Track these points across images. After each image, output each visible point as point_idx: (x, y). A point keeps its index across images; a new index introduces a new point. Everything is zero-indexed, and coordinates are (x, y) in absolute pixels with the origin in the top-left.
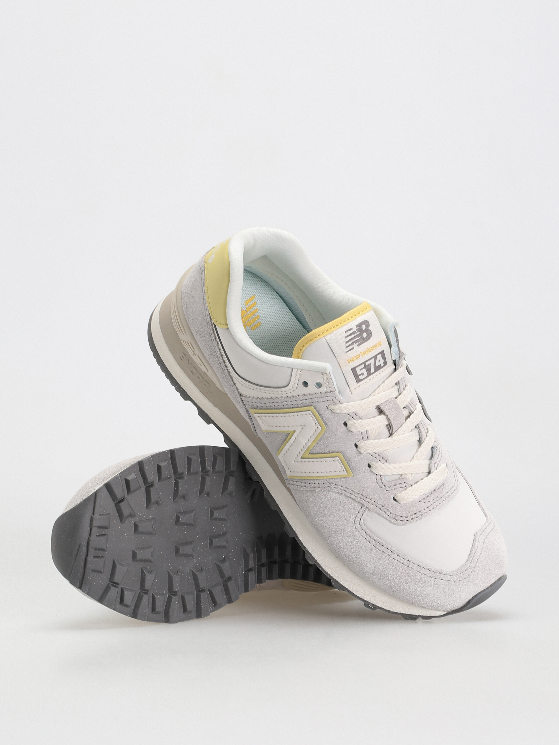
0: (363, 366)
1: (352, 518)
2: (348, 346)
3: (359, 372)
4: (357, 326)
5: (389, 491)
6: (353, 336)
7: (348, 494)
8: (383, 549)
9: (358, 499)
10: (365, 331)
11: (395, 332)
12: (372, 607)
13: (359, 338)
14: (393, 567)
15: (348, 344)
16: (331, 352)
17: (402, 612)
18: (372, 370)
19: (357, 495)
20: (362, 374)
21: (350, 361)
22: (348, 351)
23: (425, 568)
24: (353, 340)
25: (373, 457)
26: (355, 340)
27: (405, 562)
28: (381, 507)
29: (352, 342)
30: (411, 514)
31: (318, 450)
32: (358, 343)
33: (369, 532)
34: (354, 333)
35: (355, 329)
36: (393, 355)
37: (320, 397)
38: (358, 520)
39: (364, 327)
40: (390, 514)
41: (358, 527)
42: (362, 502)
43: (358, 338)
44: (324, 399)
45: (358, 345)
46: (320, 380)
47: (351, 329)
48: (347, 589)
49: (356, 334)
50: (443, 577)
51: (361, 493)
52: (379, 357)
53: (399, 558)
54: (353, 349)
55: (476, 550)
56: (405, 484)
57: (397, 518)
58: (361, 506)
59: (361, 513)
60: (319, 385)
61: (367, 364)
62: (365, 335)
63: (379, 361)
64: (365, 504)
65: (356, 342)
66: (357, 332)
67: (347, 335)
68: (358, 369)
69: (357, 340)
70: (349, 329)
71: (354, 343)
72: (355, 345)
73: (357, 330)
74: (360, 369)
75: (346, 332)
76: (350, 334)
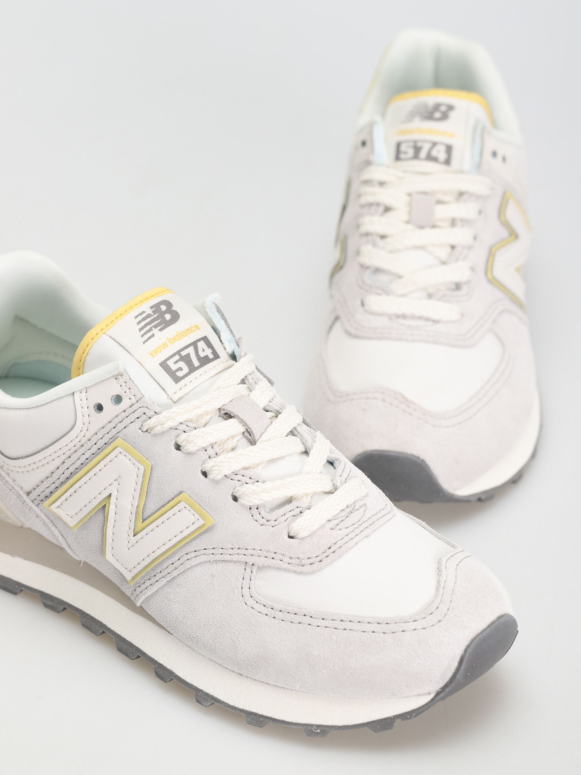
0: (177, 357)
1: (236, 591)
2: (145, 334)
3: (174, 367)
4: (151, 307)
5: (277, 526)
6: (149, 320)
7: (219, 557)
8: (297, 619)
9: (235, 558)
10: (166, 312)
11: (217, 311)
12: (319, 731)
13: (159, 320)
14: (320, 639)
15: (143, 332)
16: (121, 347)
17: (366, 721)
18: (196, 363)
19: (231, 552)
20: (180, 369)
21: (154, 353)
22: (146, 341)
23: (370, 622)
24: (150, 325)
25: (235, 482)
26: (152, 325)
27: (337, 624)
28: (274, 556)
29: (148, 327)
30: (322, 550)
31: (151, 507)
32: (159, 328)
33: (268, 603)
34: (149, 316)
35: (150, 312)
36: (226, 344)
37: (124, 418)
38: (246, 591)
39: (163, 308)
40: (290, 561)
41: (251, 602)
42: (243, 558)
43: (157, 322)
44: (133, 417)
45: (161, 330)
46: (116, 390)
47: (144, 312)
48: (270, 717)
49: (152, 318)
50: (404, 626)
51: (237, 547)
52: (201, 345)
53: (325, 623)
54: (153, 335)
55: (447, 578)
56: (299, 510)
57: (303, 562)
58: (244, 567)
59: (247, 578)
60: (118, 399)
61: (183, 353)
62: (168, 317)
63: (204, 350)
64: (250, 560)
65: (155, 327)
66: (154, 314)
67: (140, 321)
68: (170, 363)
69: (157, 323)
70: (141, 313)
71: (153, 328)
72: (155, 331)
73: (153, 312)
74: (174, 363)
75: (136, 318)
76: (144, 319)
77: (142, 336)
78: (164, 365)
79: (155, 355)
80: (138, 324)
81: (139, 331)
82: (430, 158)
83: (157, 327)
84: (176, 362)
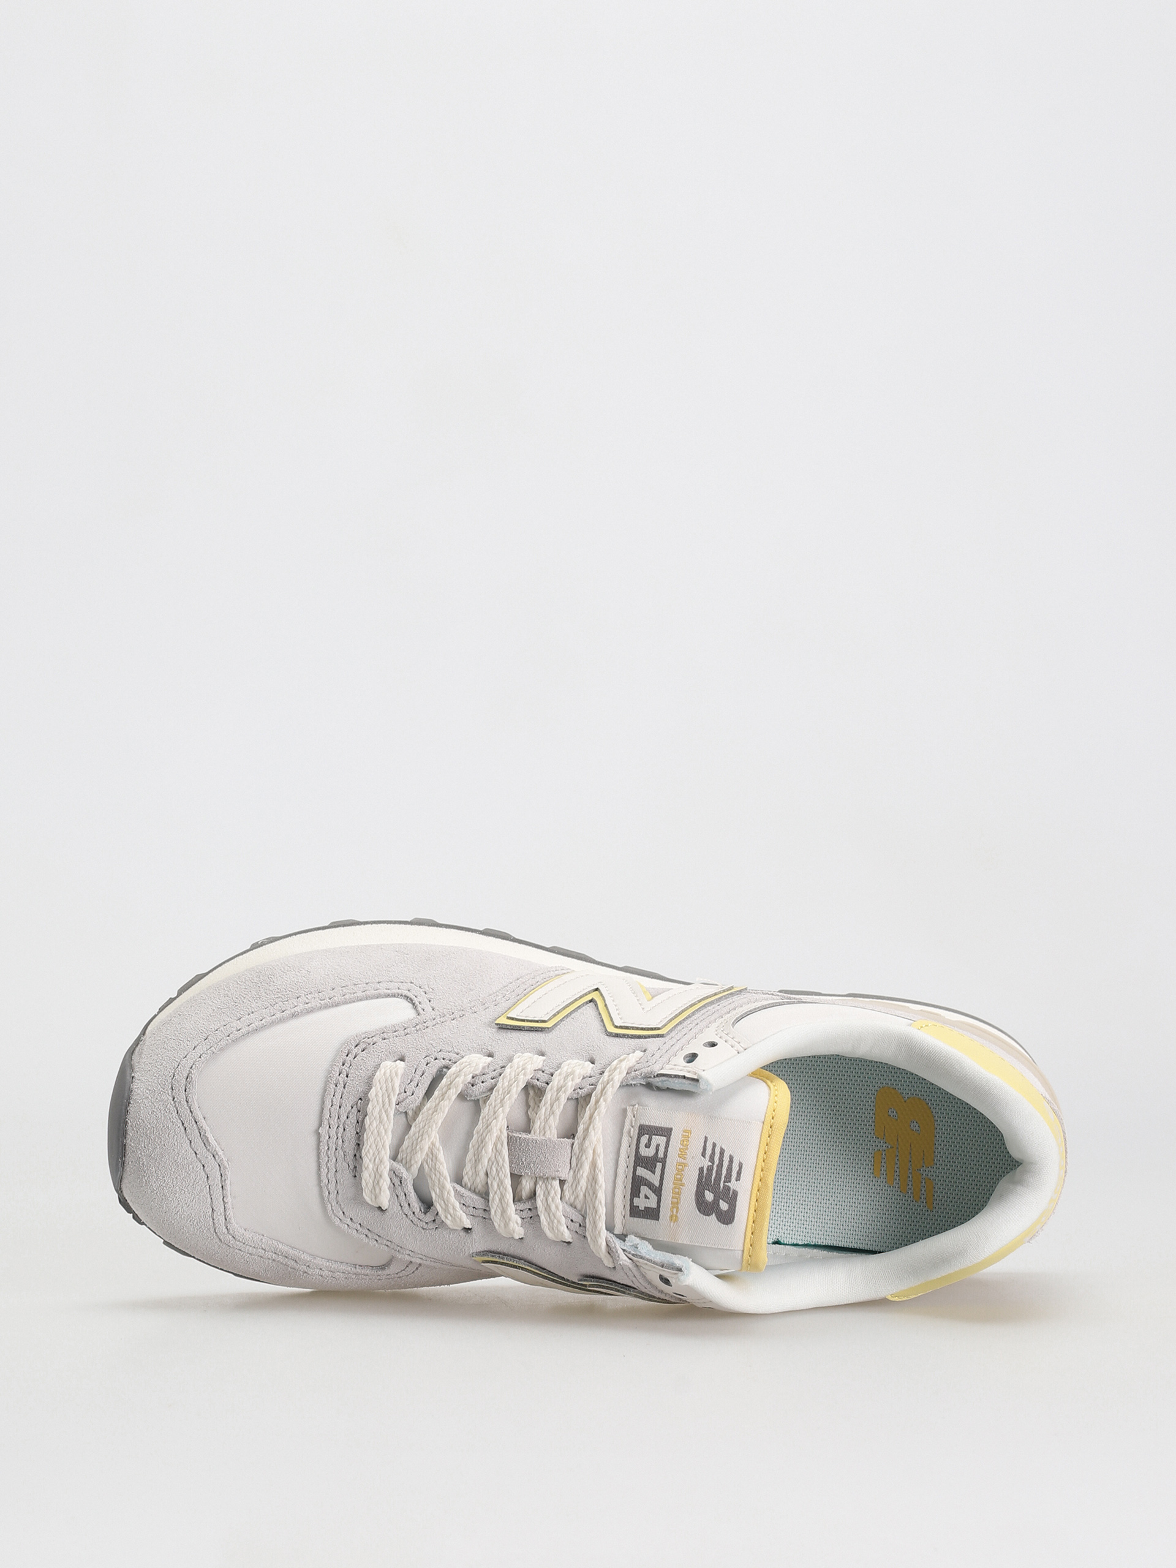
0: (661, 1155)
2: (713, 1150)
3: (655, 1140)
4: (735, 1194)
6: (724, 1172)
10: (716, 1202)
13: (712, 1182)
18: (641, 1172)
20: (648, 1146)
21: (687, 1135)
22: (705, 1143)
24: (717, 1166)
26: (715, 1168)
29: (717, 1161)
32: (706, 1171)
34: (728, 1178)
35: (733, 1185)
43: (713, 1178)
45: (701, 1170)
47: (738, 1179)
49: (723, 1179)
54: (703, 1155)
61: (659, 1165)
63: (646, 1198)
65: (710, 1169)
66: (724, 1186)
67: (732, 1162)
68: (661, 1140)
69: (712, 1175)
70: (740, 1175)
71: (711, 1164)
72: (706, 1163)
73: (729, 1188)
74: (659, 1145)
75: (739, 1165)
76: (730, 1169)
77: (714, 1145)
78: (666, 1132)
79: (684, 1134)
80: (730, 1156)
81: (723, 1147)
82: (637, 1184)
83: (708, 1169)
84: (658, 1146)
